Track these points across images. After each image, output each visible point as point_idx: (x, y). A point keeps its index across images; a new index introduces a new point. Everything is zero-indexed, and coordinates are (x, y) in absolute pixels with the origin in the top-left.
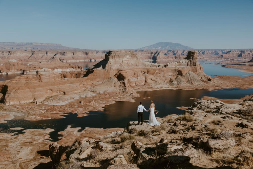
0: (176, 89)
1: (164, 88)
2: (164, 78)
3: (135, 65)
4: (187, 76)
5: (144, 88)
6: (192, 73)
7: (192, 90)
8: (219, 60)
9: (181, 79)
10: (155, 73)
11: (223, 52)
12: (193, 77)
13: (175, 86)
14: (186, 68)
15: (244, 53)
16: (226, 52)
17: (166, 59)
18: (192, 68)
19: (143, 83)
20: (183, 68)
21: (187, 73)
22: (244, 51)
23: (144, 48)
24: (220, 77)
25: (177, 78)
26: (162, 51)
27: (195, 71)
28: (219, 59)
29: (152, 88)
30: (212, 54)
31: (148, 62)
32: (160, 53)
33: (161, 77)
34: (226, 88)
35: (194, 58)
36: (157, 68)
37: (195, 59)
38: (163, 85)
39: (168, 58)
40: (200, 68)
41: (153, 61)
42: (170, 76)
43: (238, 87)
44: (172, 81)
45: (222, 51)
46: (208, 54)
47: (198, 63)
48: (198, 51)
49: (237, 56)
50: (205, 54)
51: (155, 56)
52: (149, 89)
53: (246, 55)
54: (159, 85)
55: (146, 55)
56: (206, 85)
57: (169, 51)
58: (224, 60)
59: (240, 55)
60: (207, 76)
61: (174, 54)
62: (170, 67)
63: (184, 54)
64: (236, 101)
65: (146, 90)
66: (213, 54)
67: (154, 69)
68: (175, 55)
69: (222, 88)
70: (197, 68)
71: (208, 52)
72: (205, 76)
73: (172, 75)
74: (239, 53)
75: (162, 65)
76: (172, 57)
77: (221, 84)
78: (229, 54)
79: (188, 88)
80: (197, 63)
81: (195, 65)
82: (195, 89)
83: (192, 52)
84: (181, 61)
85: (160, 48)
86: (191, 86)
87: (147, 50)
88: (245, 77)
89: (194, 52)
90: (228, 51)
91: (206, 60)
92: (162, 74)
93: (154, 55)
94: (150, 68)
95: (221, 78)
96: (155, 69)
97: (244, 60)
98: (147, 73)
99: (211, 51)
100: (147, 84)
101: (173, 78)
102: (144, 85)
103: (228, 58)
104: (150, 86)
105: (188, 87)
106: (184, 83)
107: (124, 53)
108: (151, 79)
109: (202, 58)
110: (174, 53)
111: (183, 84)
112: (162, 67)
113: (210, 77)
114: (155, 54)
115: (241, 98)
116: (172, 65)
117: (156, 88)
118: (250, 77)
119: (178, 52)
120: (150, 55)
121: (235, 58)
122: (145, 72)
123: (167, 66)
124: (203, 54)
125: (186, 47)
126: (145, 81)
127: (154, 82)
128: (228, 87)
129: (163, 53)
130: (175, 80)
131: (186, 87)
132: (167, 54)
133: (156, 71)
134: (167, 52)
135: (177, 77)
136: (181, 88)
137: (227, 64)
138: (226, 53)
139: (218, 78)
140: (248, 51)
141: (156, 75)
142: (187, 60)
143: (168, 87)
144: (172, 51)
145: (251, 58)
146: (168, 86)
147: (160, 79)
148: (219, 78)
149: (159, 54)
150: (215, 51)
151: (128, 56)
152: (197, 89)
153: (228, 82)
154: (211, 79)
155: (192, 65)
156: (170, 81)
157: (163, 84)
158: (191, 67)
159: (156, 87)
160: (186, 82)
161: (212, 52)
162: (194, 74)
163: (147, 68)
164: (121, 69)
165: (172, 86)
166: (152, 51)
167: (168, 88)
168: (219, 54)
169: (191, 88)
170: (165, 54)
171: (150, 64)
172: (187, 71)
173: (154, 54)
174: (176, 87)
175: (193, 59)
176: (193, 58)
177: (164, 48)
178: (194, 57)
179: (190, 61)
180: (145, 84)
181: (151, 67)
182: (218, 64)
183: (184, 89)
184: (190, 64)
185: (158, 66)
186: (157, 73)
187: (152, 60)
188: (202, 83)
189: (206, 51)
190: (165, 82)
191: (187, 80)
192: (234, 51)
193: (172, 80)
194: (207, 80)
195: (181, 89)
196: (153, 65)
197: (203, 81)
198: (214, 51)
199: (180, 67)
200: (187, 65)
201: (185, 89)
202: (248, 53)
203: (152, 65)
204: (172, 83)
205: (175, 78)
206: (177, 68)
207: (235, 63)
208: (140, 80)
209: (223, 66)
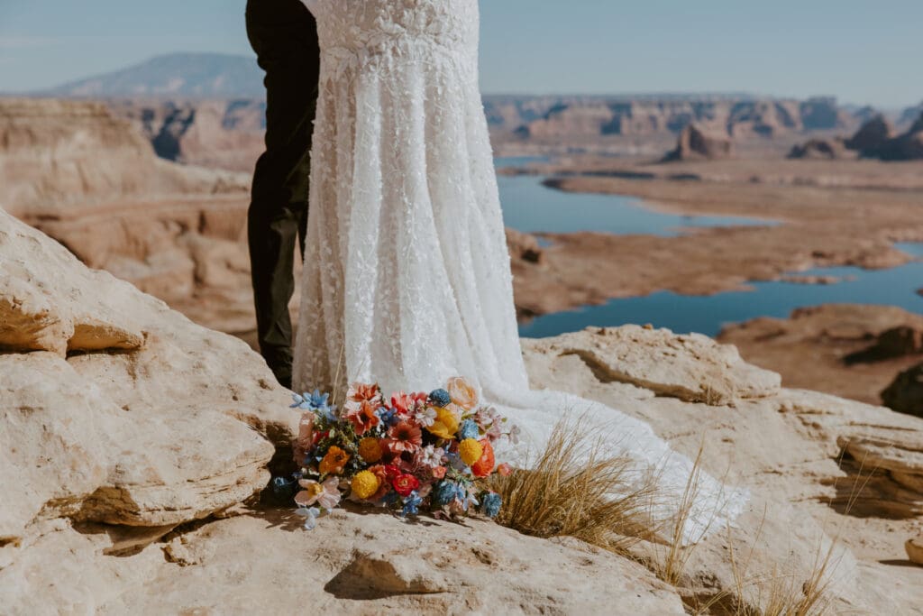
3: (128, 187)
15: (630, 116)
22: (630, 107)
24: (563, 239)
28: (514, 147)
32: (200, 118)
34: (620, 293)
39: (243, 144)
49: (596, 131)
51: (171, 134)
53: (639, 126)
59: (611, 128)
60: (515, 234)
74: (607, 114)
77: (591, 274)
78: (559, 122)
88: (682, 238)
90: (546, 104)
93: (164, 127)
94: (211, 202)
97: (633, 150)
98: (202, 231)
100: (206, 292)
102: (192, 299)
103: (557, 140)
107: (55, 116)
108: (224, 264)
113: (532, 241)
114: (169, 120)
118: (701, 235)
121: (591, 143)
122: (184, 227)
128: (623, 286)
129: (217, 115)
137: (567, 173)
138: (546, 117)
140: (647, 104)
144: (255, 104)
149: (190, 121)
151: (81, 136)
154: (538, 253)
163: (198, 203)
164: (53, 212)
168: (503, 119)
173: (162, 123)
177: (198, 88)
180: (196, 296)
181: (217, 196)
182: (521, 172)
192: (580, 107)
194: (520, 260)
202: (650, 117)
208: (165, 270)
209: (552, 184)
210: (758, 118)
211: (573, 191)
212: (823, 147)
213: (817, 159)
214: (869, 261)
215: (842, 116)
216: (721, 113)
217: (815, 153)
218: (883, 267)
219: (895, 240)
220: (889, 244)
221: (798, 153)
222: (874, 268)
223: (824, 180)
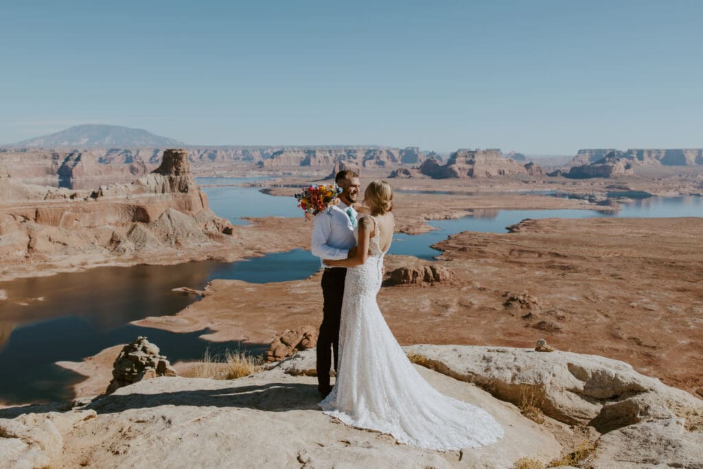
0: (130, 264)
1: (91, 265)
2: (90, 233)
4: (164, 224)
5: (24, 269)
6: (179, 213)
7: (178, 264)
8: (254, 175)
9: (145, 233)
10: (62, 220)
11: (265, 152)
12: (182, 225)
13: (127, 255)
14: (158, 201)
15: (315, 156)
16: (271, 154)
17: (104, 176)
18: (178, 199)
19: (22, 253)
20: (150, 200)
21: (162, 214)
22: (314, 152)
23: (32, 140)
24: (257, 221)
25: (135, 230)
26: (89, 152)
27: (186, 207)
28: (255, 172)
29: (51, 265)
30: (235, 159)
31: (36, 186)
32: (83, 158)
33: (84, 230)
34: (273, 251)
35: (182, 170)
36: (67, 202)
37: (185, 172)
38: (91, 255)
39: (109, 171)
40: (201, 199)
41: (60, 182)
42: (110, 227)
43: (304, 245)
44: (116, 240)
45: (261, 150)
46: (225, 157)
47: (192, 186)
48: (199, 151)
49: (299, 164)
50: (216, 160)
51: (67, 166)
52: (41, 270)
53: (319, 162)
54: (76, 254)
55: (36, 163)
56: (217, 247)
57: (112, 151)
58: (269, 175)
59: (305, 163)
60: (220, 220)
61: (129, 160)
62: (110, 198)
63: (157, 159)
64: (299, 285)
65: (30, 275)
66: (239, 158)
67: (57, 206)
68: (132, 161)
69: (261, 251)
70: (192, 199)
71: (225, 155)
72: (214, 221)
73: (116, 224)
74: (304, 155)
75: (83, 193)
76: (122, 170)
77: (260, 240)
78: (279, 160)
79: (167, 260)
80: (191, 184)
81: (184, 189)
82: (187, 260)
83: (174, 152)
84: (143, 180)
85: (84, 141)
86: (177, 253)
87: (42, 149)
89: (179, 152)
90: (275, 151)
91: (221, 177)
92: (86, 220)
93: (64, 163)
94: (42, 204)
95: (260, 223)
96: (61, 205)
97: (315, 174)
98: (36, 220)
99: (233, 150)
100: (33, 254)
101: (122, 232)
102: (24, 259)
103: (277, 169)
104: (45, 261)
105: (167, 255)
106: (156, 245)
108: (47, 239)
109: (210, 171)
110: (127, 155)
111: (151, 248)
112: (85, 199)
113: (230, 222)
114: (67, 159)
115: (311, 276)
116: (116, 192)
117: (67, 267)
119: (140, 154)
120: (49, 163)
121: (295, 170)
122: (26, 218)
123: (102, 195)
124: (211, 161)
125: (165, 139)
126: (29, 245)
127: (59, 246)
128: (277, 248)
129: (94, 156)
130: (128, 236)
131: (162, 255)
132: (105, 161)
133: (66, 213)
134: (107, 155)
135: (134, 227)
136: (146, 261)
137: (275, 186)
138: (272, 157)
139: (251, 226)
140: (323, 151)
141: (65, 224)
142: (162, 176)
143: (104, 260)
144: (123, 151)
145: (332, 170)
146: (107, 257)
147: (78, 236)
148: (253, 225)
149: (78, 159)
150: (244, 152)
152: (193, 261)
153: (278, 236)
154: (231, 229)
155: (176, 190)
156: (112, 241)
157: (88, 251)
158: (175, 196)
159: (66, 263)
160: (162, 242)
161: (235, 154)
162: (185, 215)
163: (35, 204)
165: (119, 256)
166: (56, 152)
167: (106, 262)
168: (253, 158)
169: (177, 259)
170: (101, 160)
171: (44, 190)
172: (164, 210)
173: (63, 161)
174: (132, 257)
175: (177, 173)
176: (179, 170)
177: (96, 143)
178: (180, 166)
179: (171, 180)
180: (27, 257)
181: (47, 201)
182: (253, 186)
183: (156, 263)
184: (172, 186)
185: (72, 197)
186: (68, 218)
187: (56, 179)
188: (209, 240)
189: (218, 153)
190: (96, 244)
191: (162, 236)
192: (290, 152)
193: (116, 237)
194: (221, 234)
195: (145, 264)
196: (54, 194)
197: (210, 235)
198: (240, 152)
199: (143, 198)
200: (163, 192)
201: (160, 263)
202: (325, 157)
203: (49, 195)
204: (119, 246)
205: (125, 230)
206: (132, 202)
207: (295, 183)
208: (9, 243)
209: (266, 191)
210: (378, 158)
211: (275, 195)
212: (406, 172)
213: (402, 178)
214: (411, 231)
215: (420, 156)
216: (360, 155)
217: (403, 175)
218: (419, 233)
219: (429, 219)
220: (425, 221)
221: (394, 175)
222: (414, 234)
223: (405, 188)
